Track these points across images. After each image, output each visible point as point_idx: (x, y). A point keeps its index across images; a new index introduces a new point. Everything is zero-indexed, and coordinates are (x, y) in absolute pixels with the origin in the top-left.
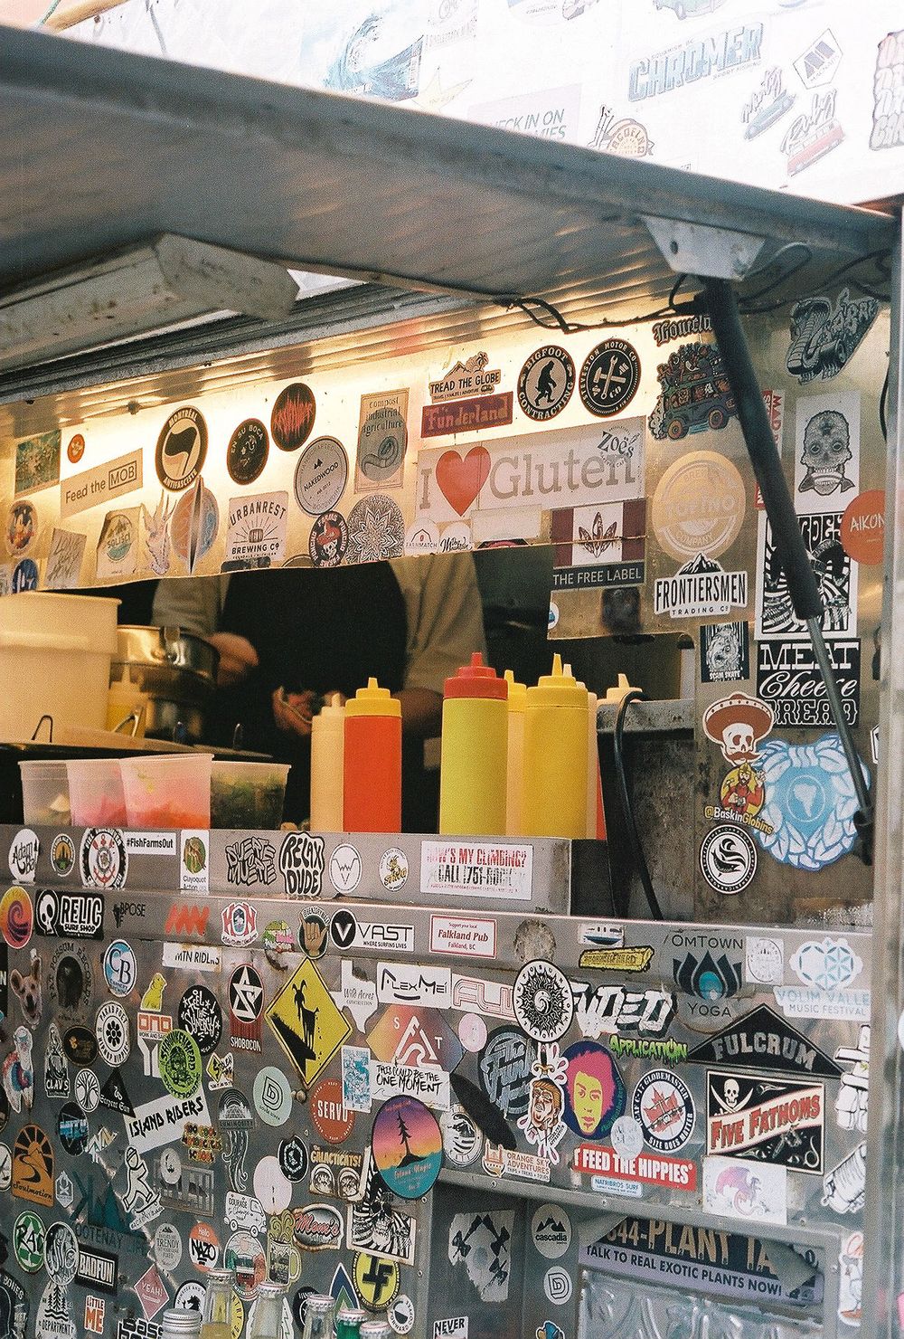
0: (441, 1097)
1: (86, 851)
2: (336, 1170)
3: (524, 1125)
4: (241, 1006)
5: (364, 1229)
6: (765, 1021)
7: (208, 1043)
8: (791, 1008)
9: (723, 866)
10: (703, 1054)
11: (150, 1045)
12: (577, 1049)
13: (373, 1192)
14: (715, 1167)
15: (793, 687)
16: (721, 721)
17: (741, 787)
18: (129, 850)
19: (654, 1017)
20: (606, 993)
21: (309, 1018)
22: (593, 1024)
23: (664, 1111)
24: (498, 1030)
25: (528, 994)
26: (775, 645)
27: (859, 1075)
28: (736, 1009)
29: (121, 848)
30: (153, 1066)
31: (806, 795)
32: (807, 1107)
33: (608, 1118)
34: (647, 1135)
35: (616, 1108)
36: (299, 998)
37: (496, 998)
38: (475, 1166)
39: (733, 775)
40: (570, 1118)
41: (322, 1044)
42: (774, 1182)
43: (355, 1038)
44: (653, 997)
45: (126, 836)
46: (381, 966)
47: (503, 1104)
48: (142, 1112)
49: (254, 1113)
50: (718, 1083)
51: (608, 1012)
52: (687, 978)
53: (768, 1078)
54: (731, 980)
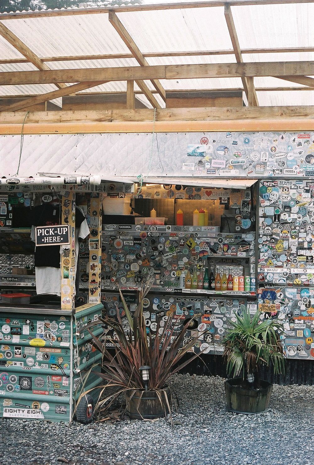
0: (208, 250)
1: (150, 228)
2: (194, 258)
3: (218, 251)
4: (181, 243)
5: (198, 262)
6: (244, 241)
7: (176, 247)
8: (246, 240)
9: (237, 229)
10: (238, 244)
11: (167, 248)
12: (224, 245)
13: (199, 259)
14: (238, 253)
15: (244, 215)
16: (237, 217)
17: (239, 223)
18: (157, 228)
19: (233, 241)
20: (228, 239)
21: (191, 244)
22: (226, 242)
23: (234, 249)
24: (215, 243)
25: (219, 240)
26: (243, 211)
27: (252, 245)
28: (241, 240)
29: (156, 227)
30: (167, 250)
31: (246, 223)
32: (248, 247)
33: (227, 250)
34: (232, 251)
35: (228, 249)
36: (190, 242)
37: (215, 240)
38: (212, 255)
39: (239, 222)
40: (223, 250)
41: (193, 246)
42: (244, 254)
43: (197, 245)
44: (233, 240)
45: (157, 226)
46: (201, 238)
47: (216, 250)
48: (165, 255)
49: (183, 253)
50: (239, 246)
51: (228, 241)
52: (236, 238)
53: (244, 245)
54: (241, 238)
